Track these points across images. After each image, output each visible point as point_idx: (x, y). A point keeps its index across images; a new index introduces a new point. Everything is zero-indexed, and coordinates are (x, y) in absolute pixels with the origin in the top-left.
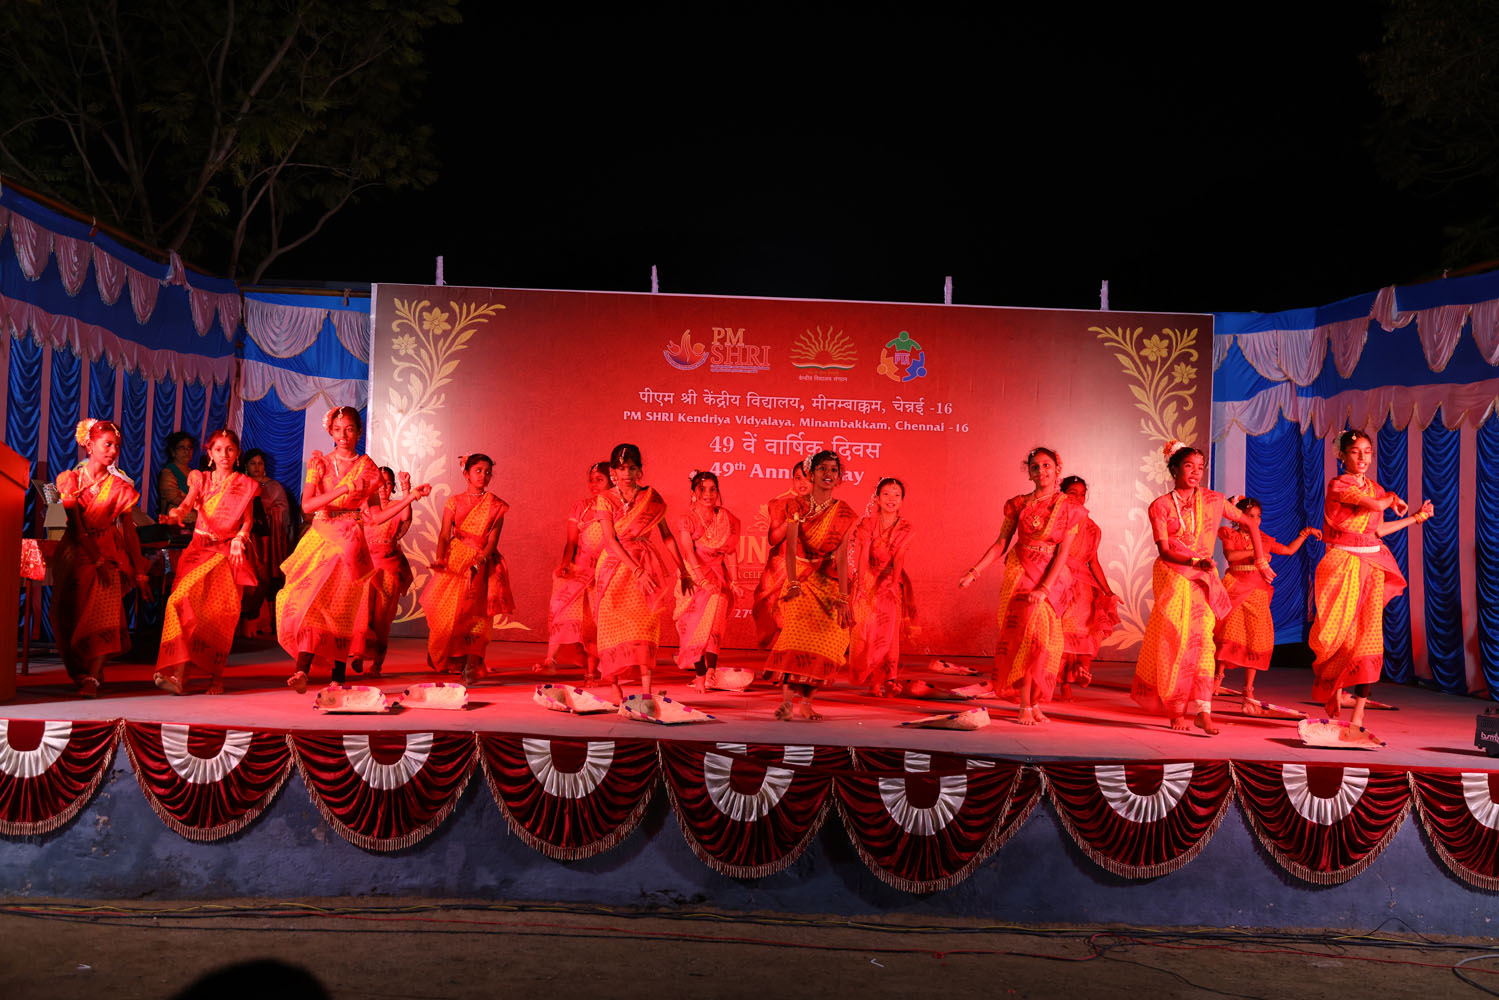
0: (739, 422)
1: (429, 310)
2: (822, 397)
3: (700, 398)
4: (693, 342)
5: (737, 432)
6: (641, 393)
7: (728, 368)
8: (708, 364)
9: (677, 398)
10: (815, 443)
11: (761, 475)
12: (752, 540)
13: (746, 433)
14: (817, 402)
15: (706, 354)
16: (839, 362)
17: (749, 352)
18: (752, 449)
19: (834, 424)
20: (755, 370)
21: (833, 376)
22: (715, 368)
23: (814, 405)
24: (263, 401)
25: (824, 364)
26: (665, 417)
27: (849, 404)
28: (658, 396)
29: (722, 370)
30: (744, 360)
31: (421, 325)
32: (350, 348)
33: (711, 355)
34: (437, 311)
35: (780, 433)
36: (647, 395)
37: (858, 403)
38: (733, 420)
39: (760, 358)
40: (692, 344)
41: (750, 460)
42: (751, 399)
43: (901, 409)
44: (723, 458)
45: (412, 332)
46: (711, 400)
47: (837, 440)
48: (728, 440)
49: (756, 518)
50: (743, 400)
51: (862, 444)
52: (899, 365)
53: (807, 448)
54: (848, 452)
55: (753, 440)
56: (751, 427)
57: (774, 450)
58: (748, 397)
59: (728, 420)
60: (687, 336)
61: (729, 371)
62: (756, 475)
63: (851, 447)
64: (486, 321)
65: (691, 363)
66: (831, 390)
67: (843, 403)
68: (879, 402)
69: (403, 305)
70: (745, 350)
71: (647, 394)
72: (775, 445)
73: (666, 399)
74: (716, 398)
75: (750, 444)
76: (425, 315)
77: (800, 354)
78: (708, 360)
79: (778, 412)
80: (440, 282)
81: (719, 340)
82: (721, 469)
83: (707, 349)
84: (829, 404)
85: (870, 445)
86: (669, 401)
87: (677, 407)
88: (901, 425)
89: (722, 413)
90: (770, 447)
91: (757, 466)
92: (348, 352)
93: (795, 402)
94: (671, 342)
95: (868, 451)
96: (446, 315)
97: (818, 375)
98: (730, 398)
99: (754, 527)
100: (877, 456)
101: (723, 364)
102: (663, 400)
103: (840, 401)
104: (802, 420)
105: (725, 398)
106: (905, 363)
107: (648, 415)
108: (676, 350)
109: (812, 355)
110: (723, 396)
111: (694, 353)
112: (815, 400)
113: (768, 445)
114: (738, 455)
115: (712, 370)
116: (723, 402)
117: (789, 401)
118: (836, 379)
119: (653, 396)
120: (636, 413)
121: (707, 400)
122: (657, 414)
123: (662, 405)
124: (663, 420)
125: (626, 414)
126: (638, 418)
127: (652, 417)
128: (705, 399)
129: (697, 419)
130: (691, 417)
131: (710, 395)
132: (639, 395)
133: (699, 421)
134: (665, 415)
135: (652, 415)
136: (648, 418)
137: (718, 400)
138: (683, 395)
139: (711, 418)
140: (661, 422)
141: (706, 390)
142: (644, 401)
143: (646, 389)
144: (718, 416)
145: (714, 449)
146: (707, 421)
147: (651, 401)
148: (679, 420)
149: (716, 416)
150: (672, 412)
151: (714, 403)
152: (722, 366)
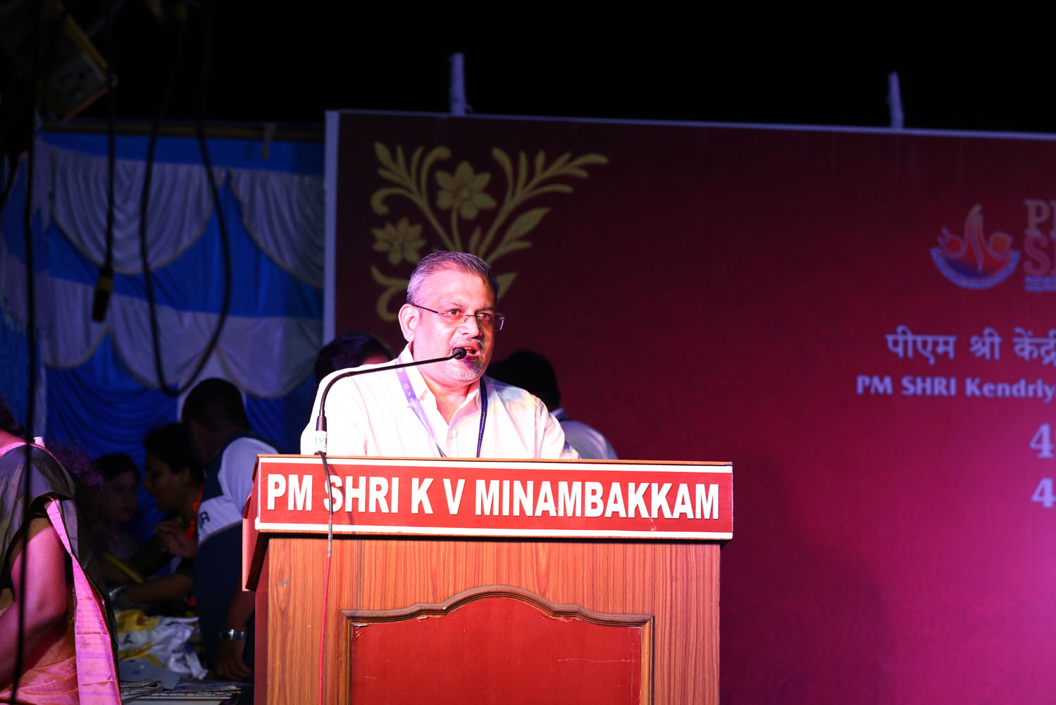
1: (449, 166)
3: (1007, 346)
4: (989, 228)
6: (890, 338)
8: (1019, 275)
9: (962, 347)
15: (1015, 256)
22: (1036, 283)
24: (88, 367)
26: (939, 386)
28: (925, 344)
29: (1049, 288)
31: (432, 200)
32: (271, 250)
33: (1024, 257)
34: (465, 169)
36: (902, 341)
40: (987, 235)
45: (415, 215)
46: (1028, 349)
60: (975, 216)
64: (566, 189)
65: (989, 270)
69: (394, 158)
71: (901, 338)
73: (940, 349)
74: (1039, 346)
76: (442, 177)
78: (1020, 267)
80: (459, 108)
81: (1040, 226)
82: (1054, 492)
83: (1018, 244)
86: (946, 353)
87: (962, 366)
92: (270, 260)
94: (945, 231)
96: (485, 178)
101: (1048, 274)
102: (934, 352)
107: (905, 382)
108: (955, 246)
110: (1052, 342)
111: (992, 252)
115: (1029, 288)
116: (1053, 355)
119: (915, 343)
120: (882, 380)
121: (1022, 350)
122: (924, 381)
123: (932, 361)
124: (936, 392)
125: (863, 382)
126: (885, 390)
127: (913, 387)
128: (1017, 348)
129: (1003, 389)
130: (992, 387)
131: (1027, 340)
132: (886, 342)
133: (1007, 393)
134: (940, 383)
135: (914, 383)
136: (907, 389)
137: (1043, 349)
138: (973, 339)
139: (1031, 388)
140: (932, 397)
141: (1018, 330)
142: (896, 354)
143: (900, 329)
144: (1044, 383)
145: (1040, 451)
146: (1023, 393)
147: (910, 353)
148: (968, 392)
149: (1040, 382)
150: (953, 375)
151: (1035, 355)
152: (1048, 280)
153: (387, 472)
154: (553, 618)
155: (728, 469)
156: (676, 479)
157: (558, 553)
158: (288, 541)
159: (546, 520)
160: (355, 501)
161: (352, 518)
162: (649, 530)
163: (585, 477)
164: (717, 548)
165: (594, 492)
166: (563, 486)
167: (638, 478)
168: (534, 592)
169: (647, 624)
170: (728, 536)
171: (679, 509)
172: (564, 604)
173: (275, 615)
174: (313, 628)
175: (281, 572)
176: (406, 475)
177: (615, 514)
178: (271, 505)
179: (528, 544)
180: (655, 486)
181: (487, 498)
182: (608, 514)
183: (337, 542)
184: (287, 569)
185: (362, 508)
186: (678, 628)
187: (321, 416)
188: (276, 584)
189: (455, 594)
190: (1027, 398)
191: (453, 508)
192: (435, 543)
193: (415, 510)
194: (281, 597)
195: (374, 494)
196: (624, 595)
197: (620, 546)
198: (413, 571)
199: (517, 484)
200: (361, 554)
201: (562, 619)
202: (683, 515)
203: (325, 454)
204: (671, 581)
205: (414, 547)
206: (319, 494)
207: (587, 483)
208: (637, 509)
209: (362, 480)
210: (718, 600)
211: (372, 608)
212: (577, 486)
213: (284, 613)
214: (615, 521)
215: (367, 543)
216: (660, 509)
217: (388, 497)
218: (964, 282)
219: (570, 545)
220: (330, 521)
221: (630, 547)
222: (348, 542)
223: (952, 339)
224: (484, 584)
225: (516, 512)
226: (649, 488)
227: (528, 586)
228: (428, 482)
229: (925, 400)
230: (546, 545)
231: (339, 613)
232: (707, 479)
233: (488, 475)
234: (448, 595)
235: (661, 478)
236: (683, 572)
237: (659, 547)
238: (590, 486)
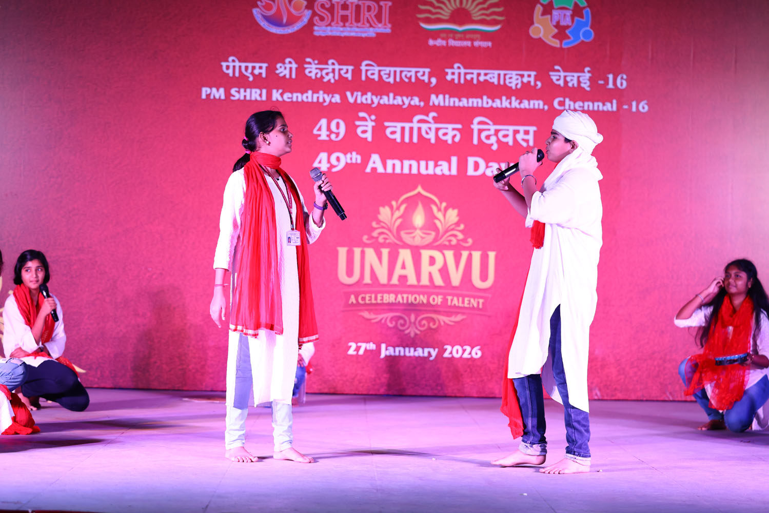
0: (351, 100)
2: (459, 68)
3: (301, 70)
5: (349, 113)
6: (224, 64)
7: (337, 30)
8: (311, 24)
9: (271, 70)
10: (451, 126)
11: (380, 169)
12: (370, 253)
13: (362, 114)
14: (453, 74)
15: (308, 13)
16: (482, 22)
17: (363, 10)
18: (369, 136)
19: (474, 102)
20: (371, 33)
21: (472, 40)
22: (321, 30)
23: (449, 77)
25: (461, 23)
26: (255, 94)
27: (493, 76)
28: (247, 68)
29: (330, 34)
30: (358, 20)
33: (314, 14)
35: (406, 114)
36: (232, 66)
37: (505, 75)
38: (344, 98)
39: (379, 17)
41: (365, 149)
42: (367, 71)
43: (561, 83)
44: (330, 147)
46: (314, 71)
47: (480, 123)
48: (338, 124)
49: (374, 224)
50: (357, 72)
51: (511, 128)
52: (557, 26)
53: (441, 133)
54: (493, 140)
55: (370, 124)
56: (367, 108)
57: (398, 137)
58: (363, 68)
59: (337, 99)
61: (338, 34)
62: (374, 169)
63: (497, 132)
65: (290, 23)
66: (471, 59)
67: (486, 74)
68: (533, 73)
70: (358, 7)
71: (231, 64)
72: (399, 130)
74: (321, 70)
75: (366, 128)
77: (429, 12)
78: (311, 20)
79: (401, 88)
82: (329, 161)
83: (311, 6)
84: (469, 77)
85: (522, 129)
86: (260, 74)
88: (562, 104)
89: (329, 88)
90: (393, 133)
91: (375, 158)
93: (424, 73)
95: (520, 137)
97: (454, 39)
98: (340, 70)
99: (373, 238)
100: (531, 143)
101: (330, 25)
102: (252, 73)
103: (482, 72)
104: (433, 97)
105: (333, 71)
106: (566, 21)
107: (233, 91)
108: (268, 7)
109: (446, 13)
110: (330, 67)
111: (293, 11)
112: (449, 71)
113: (388, 131)
114: (351, 142)
115: (316, 34)
116: (331, 75)
117: (416, 72)
118: (476, 44)
119: (240, 67)
120: (218, 90)
121: (310, 72)
122: (245, 91)
123: (251, 79)
124: (253, 98)
125: (206, 91)
126: (220, 97)
127: (238, 94)
128: (307, 71)
129: (297, 97)
130: (290, 95)
131: (314, 66)
132: (221, 66)
133: (300, 100)
134: (256, 92)
135: (239, 92)
136: (234, 96)
137: (324, 72)
138: (278, 65)
139: (315, 96)
140: (250, 101)
141: (308, 60)
142: (228, 74)
143: (231, 59)
144: (324, 93)
145: (320, 135)
146: (310, 100)
147: (237, 74)
148: (274, 99)
149: (321, 92)
150: (265, 88)
151: (319, 76)
152: (329, 28)
190: (312, 102)
218: (274, 30)
223: (264, 65)
229: (245, 103)
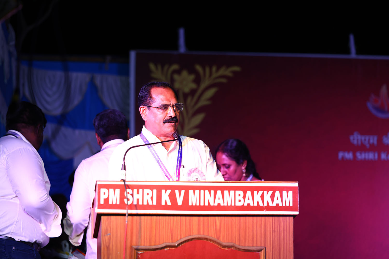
1: (178, 72)
9: (380, 140)
28: (365, 140)
34: (185, 73)
40: (388, 96)
64: (224, 80)
69: (157, 69)
71: (356, 137)
76: (176, 77)
80: (182, 49)
86: (373, 143)
94: (372, 95)
96: (192, 77)
102: (369, 142)
107: (358, 154)
108: (376, 101)
119: (361, 139)
120: (348, 154)
122: (365, 154)
123: (368, 146)
124: (370, 158)
126: (350, 158)
127: (361, 156)
132: (350, 138)
135: (361, 154)
136: (358, 157)
142: (354, 144)
143: (355, 133)
147: (360, 144)
148: (382, 158)
150: (376, 151)
153: (151, 187)
154: (223, 248)
155: (296, 185)
156: (274, 189)
157: (225, 221)
158: (109, 217)
159: (219, 207)
160: (138, 200)
161: (137, 207)
162: (263, 211)
163: (235, 188)
164: (292, 218)
165: (239, 195)
166: (226, 192)
167: (258, 189)
168: (215, 238)
169: (263, 251)
170: (297, 213)
171: (276, 202)
172: (227, 242)
173: (104, 249)
174: (120, 254)
175: (107, 230)
176: (159, 189)
177: (249, 204)
178: (102, 202)
179: (212, 218)
180: (265, 192)
181: (194, 198)
182: (246, 205)
183: (130, 217)
184: (109, 229)
185: (141, 203)
186: (276, 252)
187: (123, 164)
188: (105, 236)
189: (181, 239)
191: (180, 202)
192: (172, 217)
193: (163, 203)
194: (107, 241)
195: (146, 197)
196: (253, 238)
197: (250, 218)
198: (163, 230)
199: (207, 192)
200: (140, 223)
201: (226, 249)
202: (277, 205)
203: (125, 180)
204: (273, 232)
205: (163, 219)
206: (122, 197)
207: (236, 191)
208: (258, 202)
209: (141, 191)
210: (293, 240)
211: (145, 245)
212: (232, 192)
213: (108, 248)
214: (249, 207)
215: (143, 217)
216: (268, 203)
217: (152, 198)
218: (380, 115)
219: (230, 218)
220: (127, 208)
221: (255, 218)
222: (135, 217)
223: (376, 137)
224: (193, 234)
225: (207, 204)
226: (263, 193)
227: (212, 235)
228: (169, 191)
229: (366, 162)
230: (220, 218)
231: (131, 247)
232: (288, 189)
233: (194, 188)
234: (178, 239)
235: (268, 189)
236: (278, 228)
237: (267, 218)
238: (238, 192)
